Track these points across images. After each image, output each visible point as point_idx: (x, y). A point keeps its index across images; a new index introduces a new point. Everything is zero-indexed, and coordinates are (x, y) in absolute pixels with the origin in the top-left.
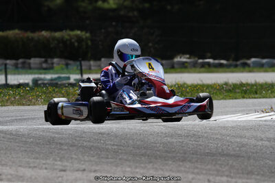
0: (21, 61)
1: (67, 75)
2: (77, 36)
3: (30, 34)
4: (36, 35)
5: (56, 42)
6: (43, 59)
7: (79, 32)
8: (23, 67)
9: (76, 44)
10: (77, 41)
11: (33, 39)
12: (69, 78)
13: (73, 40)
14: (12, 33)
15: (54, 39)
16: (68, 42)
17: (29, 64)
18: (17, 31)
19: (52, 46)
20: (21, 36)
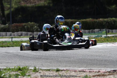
0: (91, 30)
1: (101, 35)
2: (113, 20)
3: (95, 20)
4: (97, 20)
5: (105, 23)
6: (99, 29)
7: (114, 19)
8: (92, 33)
9: (113, 23)
10: (113, 22)
11: (96, 22)
12: (102, 36)
13: (112, 22)
14: (89, 20)
15: (104, 21)
16: (110, 23)
17: (94, 31)
18: (91, 19)
19: (104, 24)
20: (92, 21)
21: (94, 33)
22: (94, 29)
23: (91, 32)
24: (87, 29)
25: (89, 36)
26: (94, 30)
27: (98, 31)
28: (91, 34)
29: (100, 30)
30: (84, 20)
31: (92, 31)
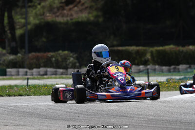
21: (179, 71)
22: (178, 65)
23: (172, 70)
24: (165, 65)
25: (169, 77)
26: (178, 67)
27: (186, 69)
28: (172, 73)
29: (190, 67)
30: (161, 48)
31: (174, 68)
